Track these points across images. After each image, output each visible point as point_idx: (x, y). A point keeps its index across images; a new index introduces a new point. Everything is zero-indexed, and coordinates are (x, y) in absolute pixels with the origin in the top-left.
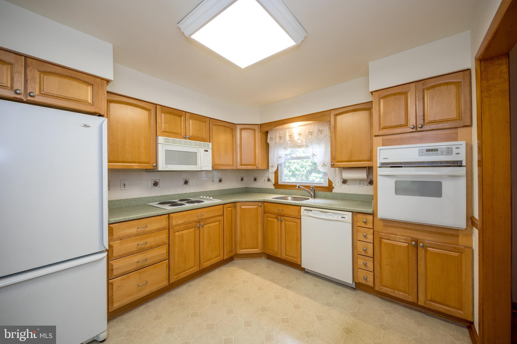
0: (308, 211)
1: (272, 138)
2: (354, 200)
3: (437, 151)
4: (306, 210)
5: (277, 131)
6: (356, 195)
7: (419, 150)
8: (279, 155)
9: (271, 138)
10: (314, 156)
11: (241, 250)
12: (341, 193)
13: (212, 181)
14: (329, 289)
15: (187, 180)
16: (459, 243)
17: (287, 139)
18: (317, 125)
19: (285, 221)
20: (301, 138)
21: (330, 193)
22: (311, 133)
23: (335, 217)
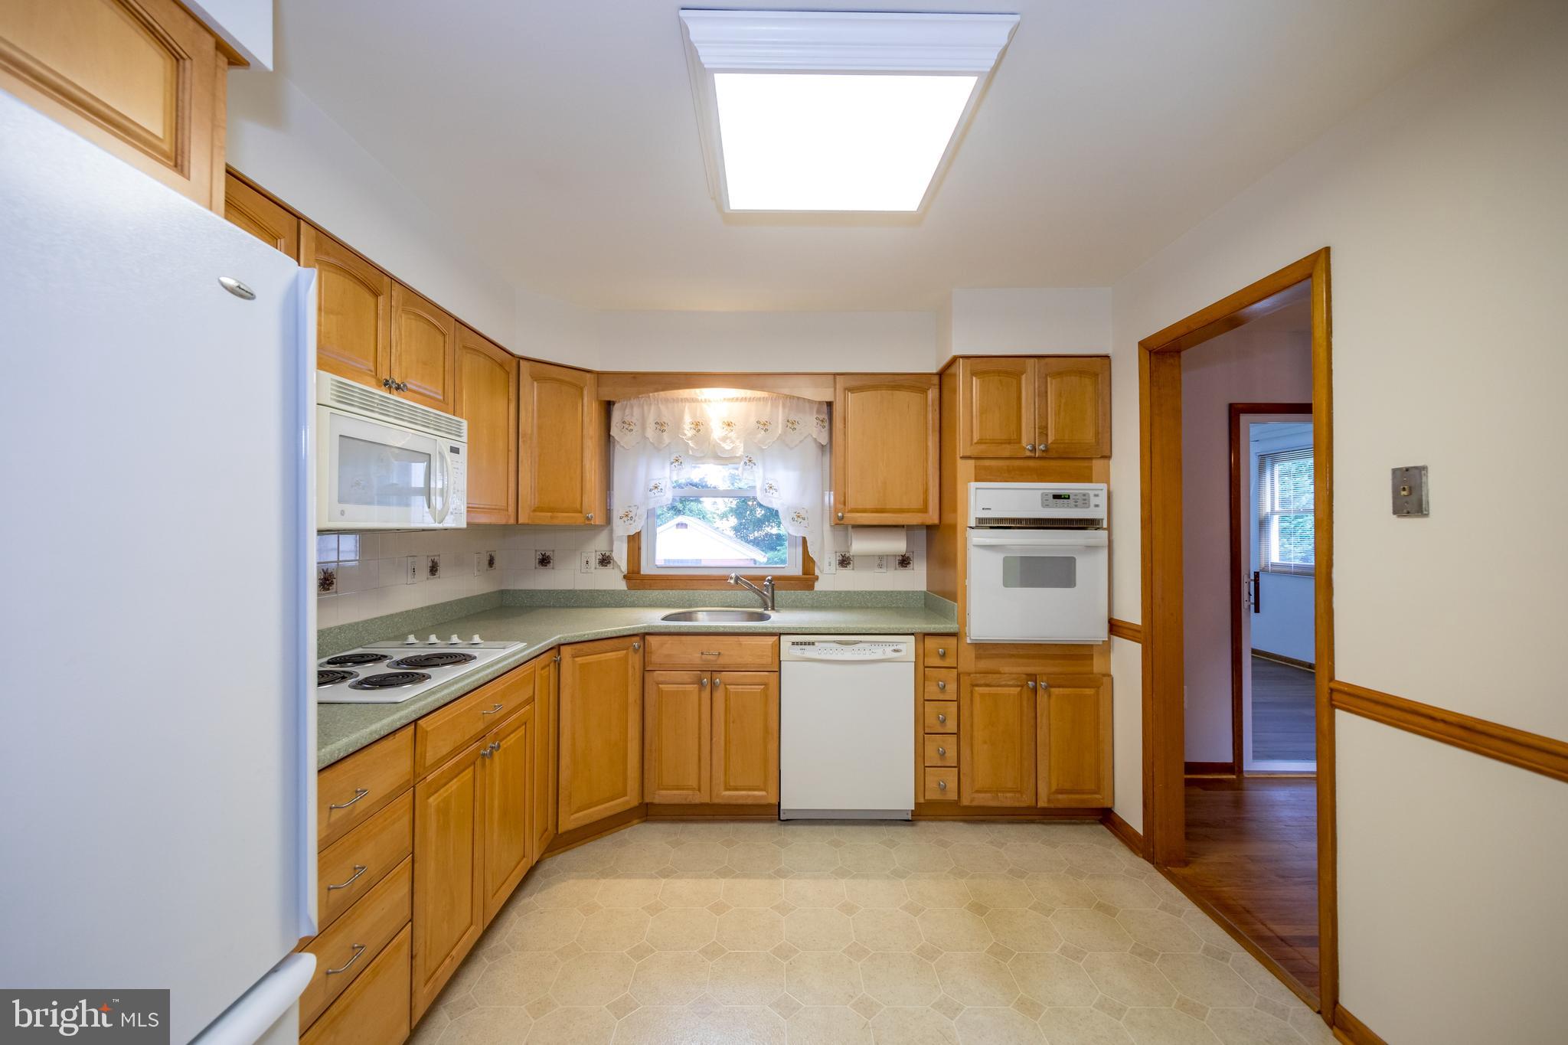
0: (803, 647)
1: (630, 424)
2: (868, 608)
3: (1069, 498)
4: (797, 644)
5: (651, 404)
6: (870, 593)
7: (1042, 494)
8: (653, 479)
9: (624, 422)
10: (771, 491)
11: (572, 817)
12: (836, 592)
13: (410, 572)
14: (868, 840)
15: (329, 572)
16: (1093, 670)
17: (686, 432)
18: (784, 406)
19: (725, 685)
20: (733, 435)
21: (807, 592)
22: (765, 425)
23: (878, 653)
